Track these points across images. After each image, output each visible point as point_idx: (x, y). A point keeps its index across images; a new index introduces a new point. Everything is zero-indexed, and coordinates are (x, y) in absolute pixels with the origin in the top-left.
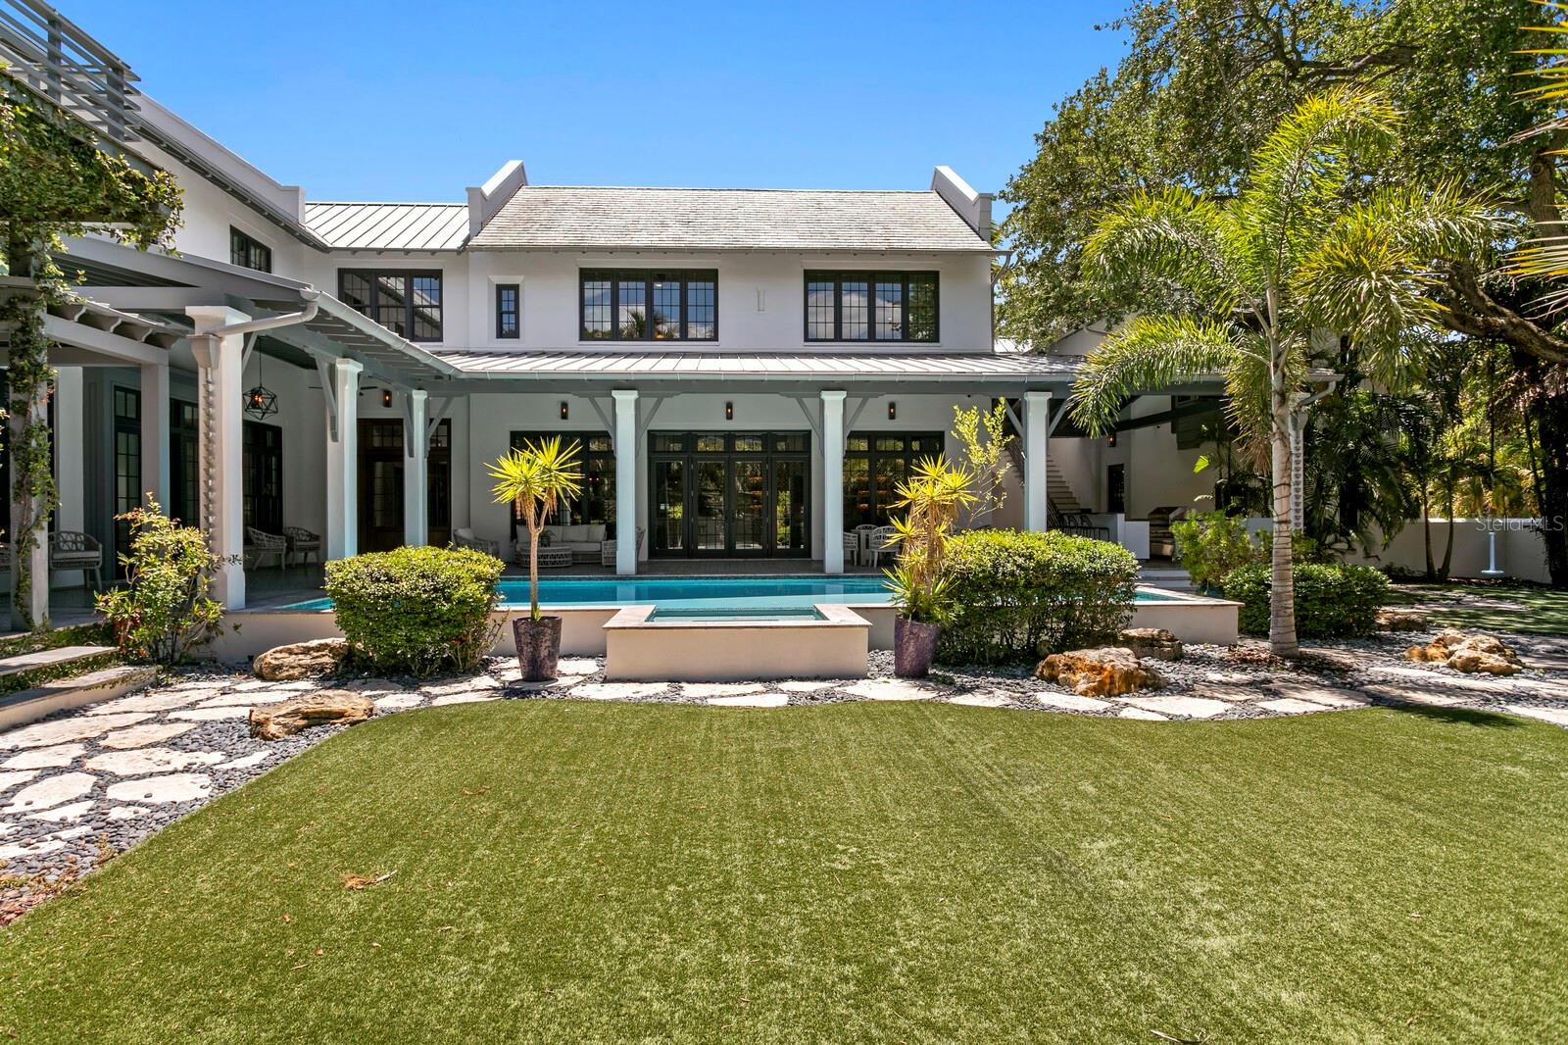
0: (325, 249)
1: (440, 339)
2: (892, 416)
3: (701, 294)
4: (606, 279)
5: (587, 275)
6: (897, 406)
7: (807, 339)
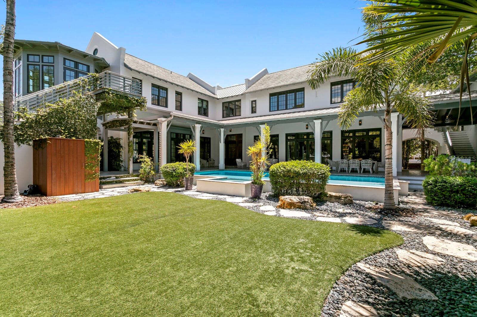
0: (218, 99)
1: (240, 115)
2: (360, 124)
3: (300, 95)
4: (275, 95)
5: (271, 95)
6: (362, 122)
7: (331, 103)
